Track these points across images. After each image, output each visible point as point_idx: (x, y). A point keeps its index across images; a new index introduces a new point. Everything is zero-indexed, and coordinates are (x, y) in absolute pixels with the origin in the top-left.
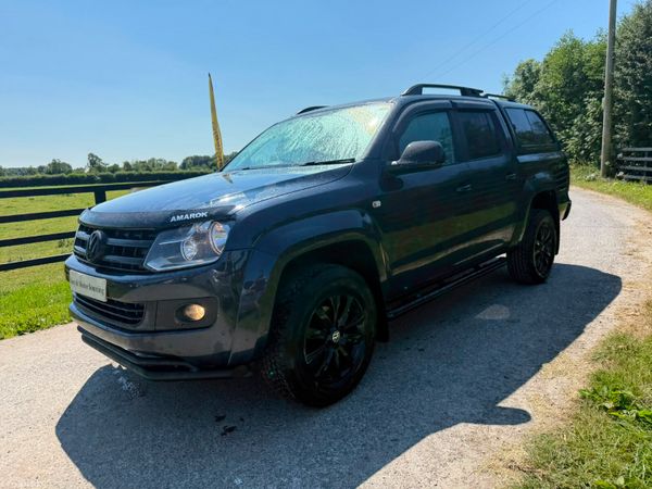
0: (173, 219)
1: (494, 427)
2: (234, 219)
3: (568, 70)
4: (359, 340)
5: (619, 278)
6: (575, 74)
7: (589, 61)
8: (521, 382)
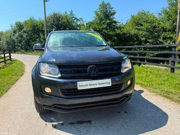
0: (124, 58)
3: (34, 26)
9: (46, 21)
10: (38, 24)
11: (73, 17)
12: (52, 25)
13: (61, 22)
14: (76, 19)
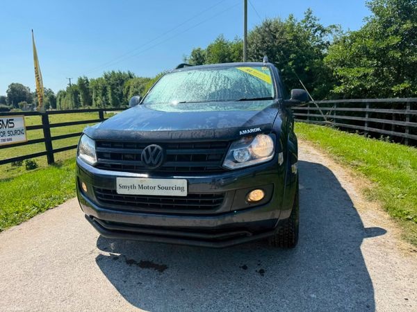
0: (241, 133)
1: (379, 237)
7: (233, 53)
9: (246, 42)
10: (232, 50)
11: (313, 26)
12: (258, 51)
13: (278, 41)
14: (320, 28)
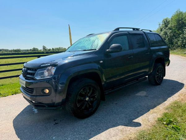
0: (41, 66)
1: (129, 127)
2: (57, 66)
3: (178, 21)
4: (95, 100)
5: (184, 84)
6: (180, 22)
7: (185, 18)
8: (142, 115)
